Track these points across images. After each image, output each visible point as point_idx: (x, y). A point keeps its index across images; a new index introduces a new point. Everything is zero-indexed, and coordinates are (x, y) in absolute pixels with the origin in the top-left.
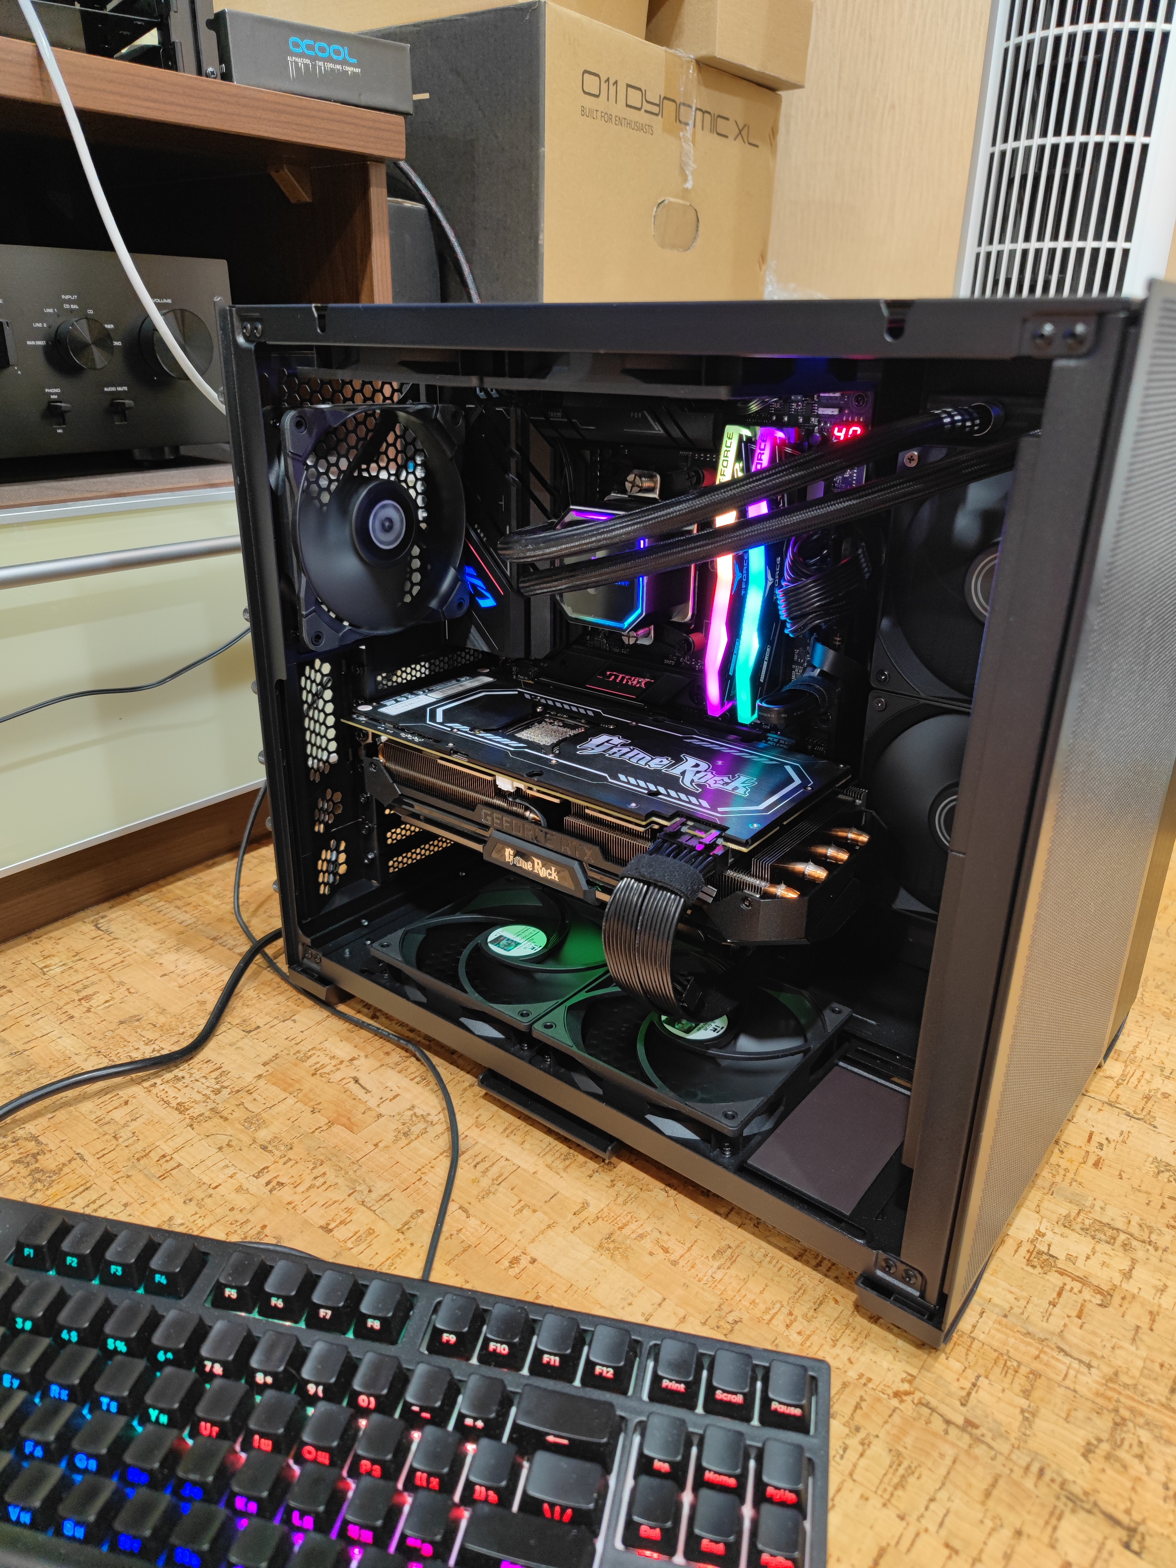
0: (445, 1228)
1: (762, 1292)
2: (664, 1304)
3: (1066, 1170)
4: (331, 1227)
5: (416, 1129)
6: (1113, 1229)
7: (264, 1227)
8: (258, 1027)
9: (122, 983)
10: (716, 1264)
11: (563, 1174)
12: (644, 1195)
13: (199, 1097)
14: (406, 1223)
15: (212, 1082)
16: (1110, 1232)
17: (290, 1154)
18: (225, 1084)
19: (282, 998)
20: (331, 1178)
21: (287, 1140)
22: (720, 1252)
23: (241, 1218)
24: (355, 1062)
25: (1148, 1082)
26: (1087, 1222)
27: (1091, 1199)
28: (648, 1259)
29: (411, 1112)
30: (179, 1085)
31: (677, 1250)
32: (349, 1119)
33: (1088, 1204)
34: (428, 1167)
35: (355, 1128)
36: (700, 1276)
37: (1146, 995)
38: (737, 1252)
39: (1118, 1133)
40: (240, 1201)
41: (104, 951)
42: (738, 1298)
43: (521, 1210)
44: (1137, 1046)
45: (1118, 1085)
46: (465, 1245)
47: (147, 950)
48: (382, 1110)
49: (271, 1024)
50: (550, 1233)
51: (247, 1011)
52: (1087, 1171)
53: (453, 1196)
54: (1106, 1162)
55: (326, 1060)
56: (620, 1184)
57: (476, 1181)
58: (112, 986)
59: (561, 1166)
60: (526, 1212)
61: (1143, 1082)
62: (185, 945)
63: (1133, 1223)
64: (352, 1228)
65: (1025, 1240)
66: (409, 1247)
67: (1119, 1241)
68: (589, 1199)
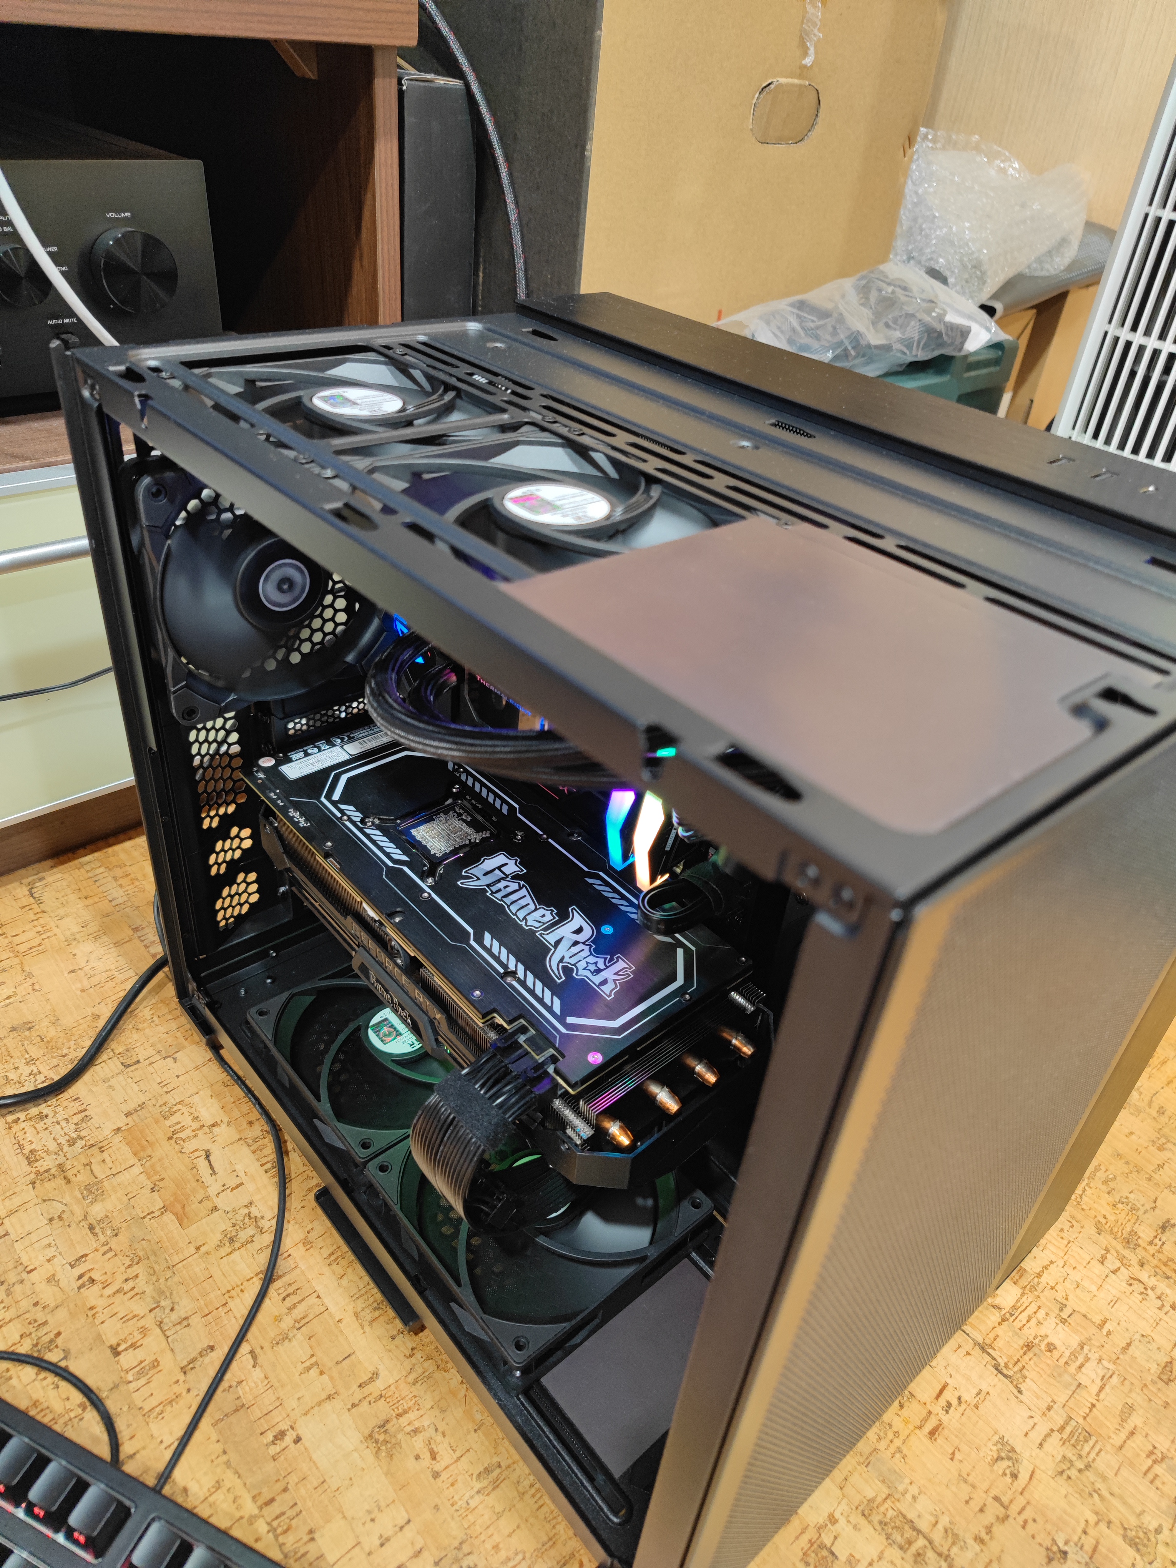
0: (228, 1376)
1: (510, 1535)
2: (407, 1528)
3: (897, 1434)
4: (120, 1349)
5: (243, 1235)
6: (915, 1529)
7: (59, 1334)
8: (138, 1062)
9: (30, 975)
10: (478, 1486)
11: (367, 1329)
12: (438, 1375)
13: (53, 1146)
14: (193, 1361)
15: (70, 1128)
16: (909, 1533)
17: (113, 1244)
18: (83, 1134)
19: (173, 1025)
20: (141, 1284)
21: (116, 1224)
22: (487, 1471)
23: (41, 1317)
24: (215, 1129)
25: (1040, 1323)
26: (891, 1513)
27: (907, 1481)
28: (411, 1463)
29: (246, 1211)
30: (40, 1125)
31: (446, 1457)
32: (184, 1207)
33: (901, 1488)
34: (238, 1290)
35: (186, 1220)
36: (456, 1498)
37: (1089, 1192)
38: (506, 1473)
39: (975, 1392)
40: (48, 1295)
41: (28, 927)
42: (482, 1537)
43: (308, 1369)
44: (1046, 1268)
45: (1004, 1320)
46: (239, 1403)
47: (68, 933)
48: (219, 1202)
49: (152, 1060)
50: (328, 1406)
51: (135, 1036)
52: (920, 1441)
53: (249, 1336)
54: (946, 1431)
55: (187, 1120)
56: (418, 1355)
57: (278, 1319)
58: (20, 977)
59: (369, 1318)
60: (314, 1372)
61: (1034, 1321)
62: (105, 933)
63: (940, 1527)
64: (140, 1354)
65: (812, 1525)
66: (184, 1393)
67: (913, 1549)
68: (381, 1368)
